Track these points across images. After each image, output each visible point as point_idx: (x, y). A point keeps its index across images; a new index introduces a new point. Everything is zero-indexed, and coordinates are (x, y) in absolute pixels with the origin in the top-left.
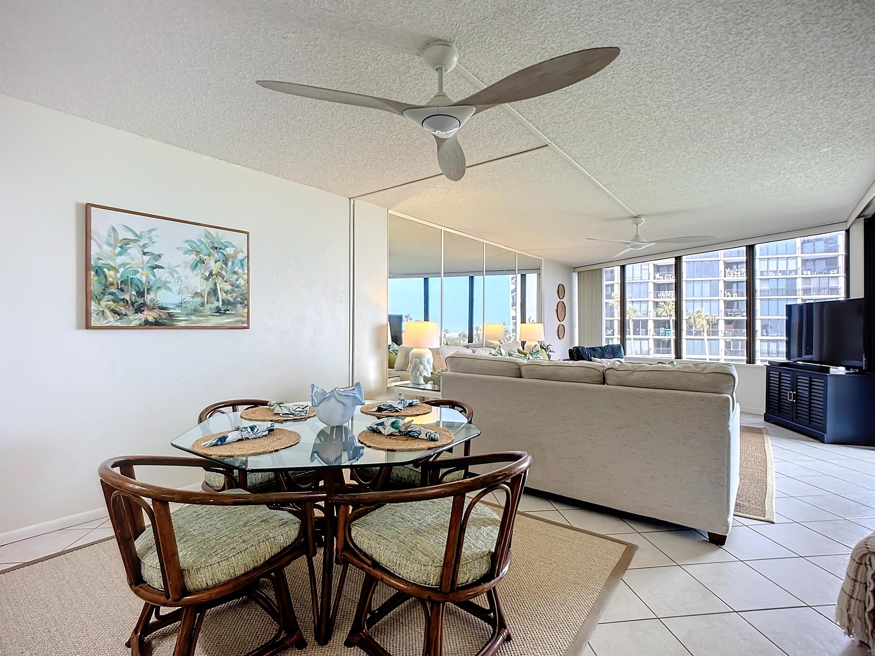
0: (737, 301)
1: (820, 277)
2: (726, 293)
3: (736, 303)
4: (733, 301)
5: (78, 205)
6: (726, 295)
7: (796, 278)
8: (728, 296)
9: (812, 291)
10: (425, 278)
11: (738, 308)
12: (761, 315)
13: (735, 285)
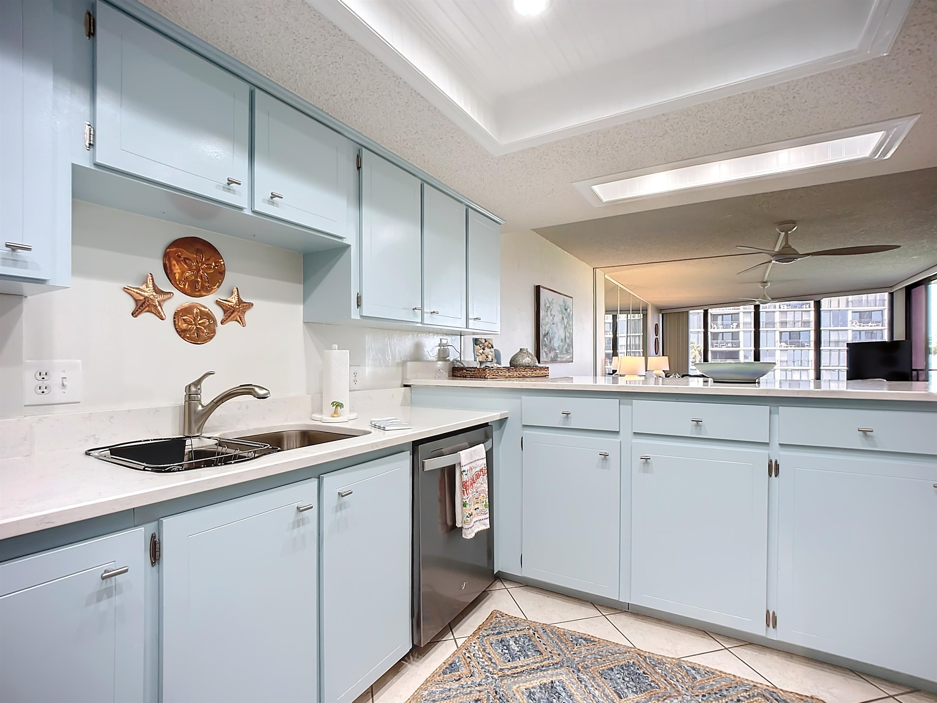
0: (723, 333)
1: (794, 311)
2: (712, 325)
3: (721, 334)
4: (718, 333)
5: (534, 286)
6: (713, 327)
7: (774, 312)
8: (714, 328)
9: (788, 324)
10: (613, 315)
11: (723, 339)
12: (744, 346)
13: (720, 317)
